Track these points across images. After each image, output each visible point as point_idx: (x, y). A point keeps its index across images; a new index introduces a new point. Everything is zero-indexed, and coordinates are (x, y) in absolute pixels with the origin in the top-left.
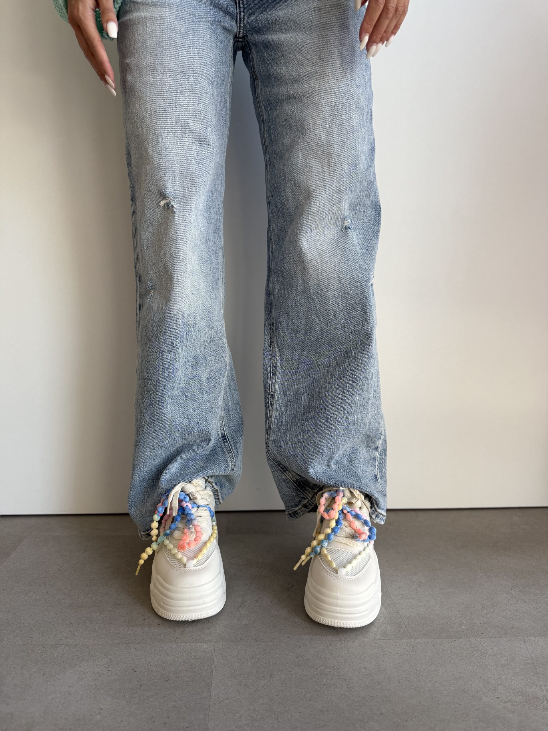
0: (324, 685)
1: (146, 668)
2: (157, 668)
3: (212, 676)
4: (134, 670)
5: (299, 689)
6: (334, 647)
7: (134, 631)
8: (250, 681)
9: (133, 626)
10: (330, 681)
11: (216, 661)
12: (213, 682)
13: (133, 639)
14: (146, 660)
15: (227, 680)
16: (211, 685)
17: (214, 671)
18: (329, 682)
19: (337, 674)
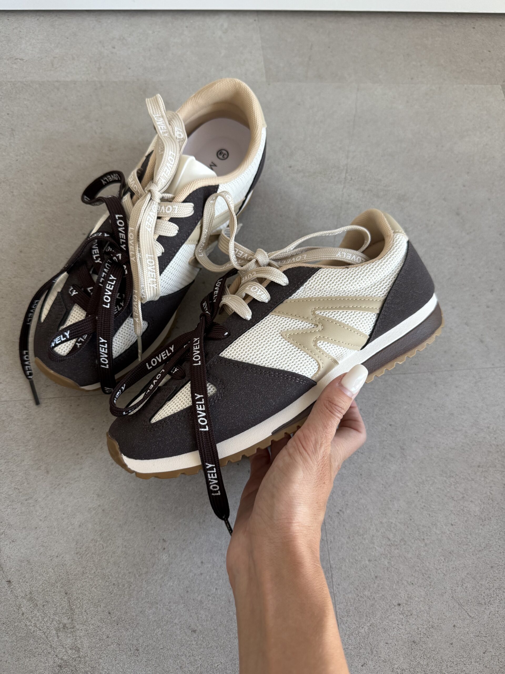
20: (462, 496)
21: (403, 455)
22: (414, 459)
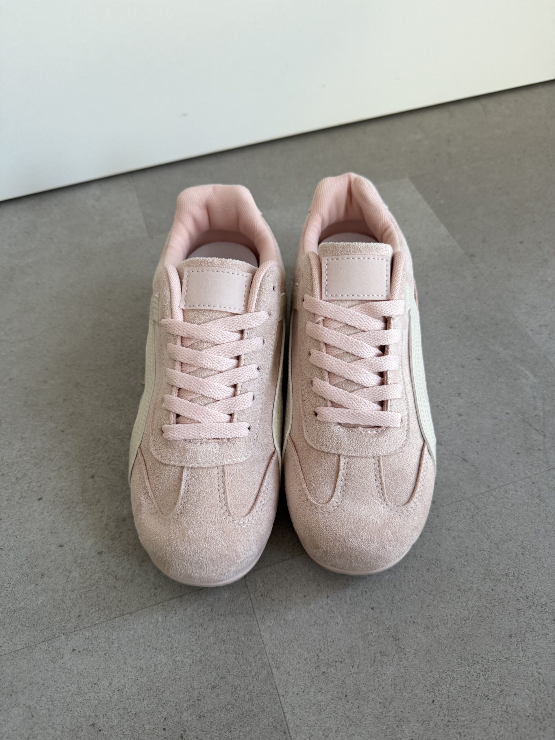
0: (510, 636)
1: (121, 711)
2: (146, 702)
3: (276, 688)
4: (93, 725)
5: (468, 666)
6: (485, 514)
7: (50, 593)
8: (362, 675)
9: (43, 575)
10: (517, 621)
11: (266, 635)
12: (286, 709)
13: (58, 618)
14: (110, 684)
15: (313, 690)
16: (285, 717)
17: (274, 671)
18: (516, 624)
19: (522, 595)
20: (498, 690)
21: (400, 649)
22: (416, 650)
